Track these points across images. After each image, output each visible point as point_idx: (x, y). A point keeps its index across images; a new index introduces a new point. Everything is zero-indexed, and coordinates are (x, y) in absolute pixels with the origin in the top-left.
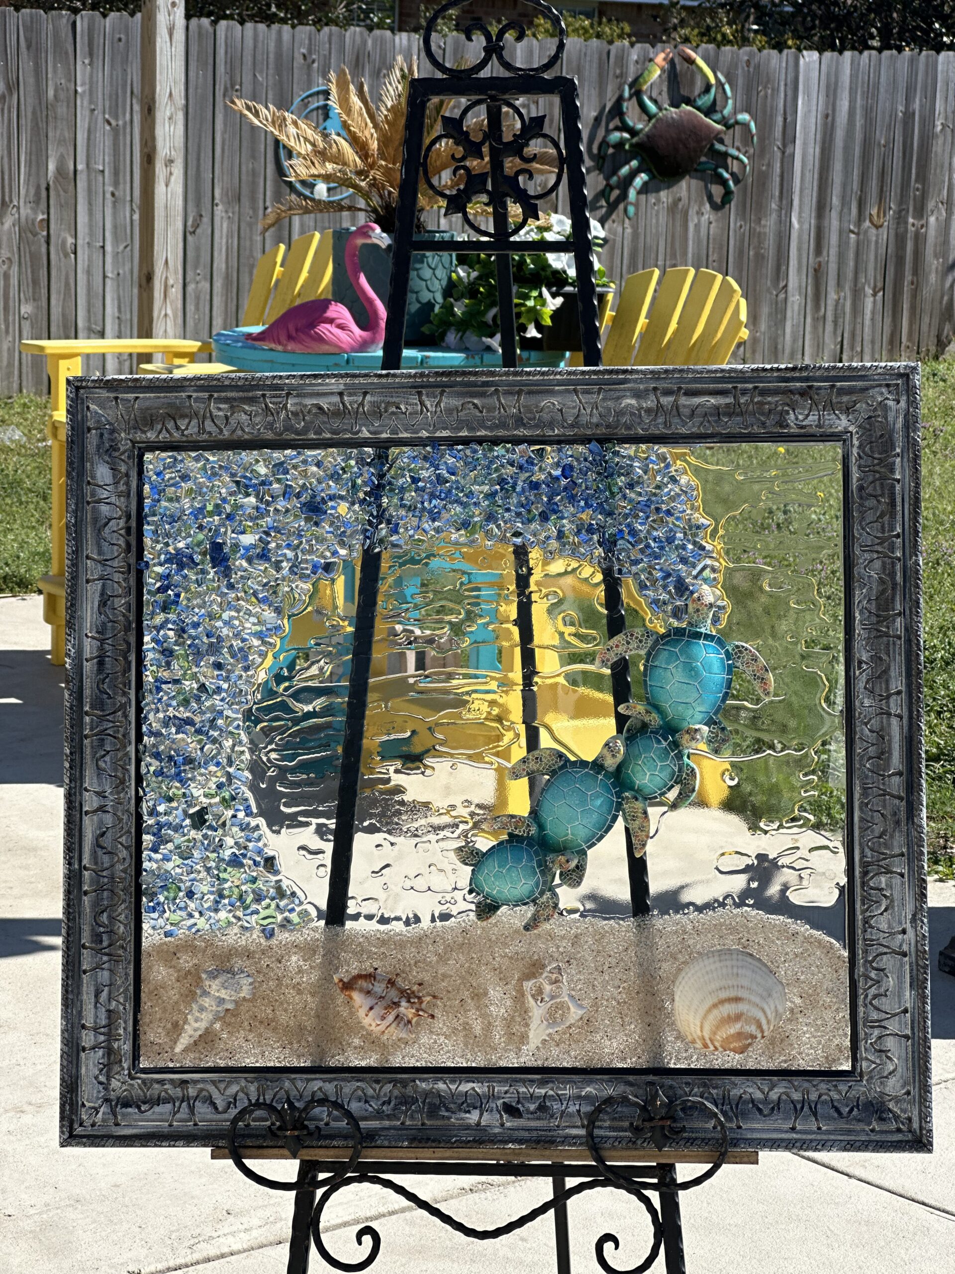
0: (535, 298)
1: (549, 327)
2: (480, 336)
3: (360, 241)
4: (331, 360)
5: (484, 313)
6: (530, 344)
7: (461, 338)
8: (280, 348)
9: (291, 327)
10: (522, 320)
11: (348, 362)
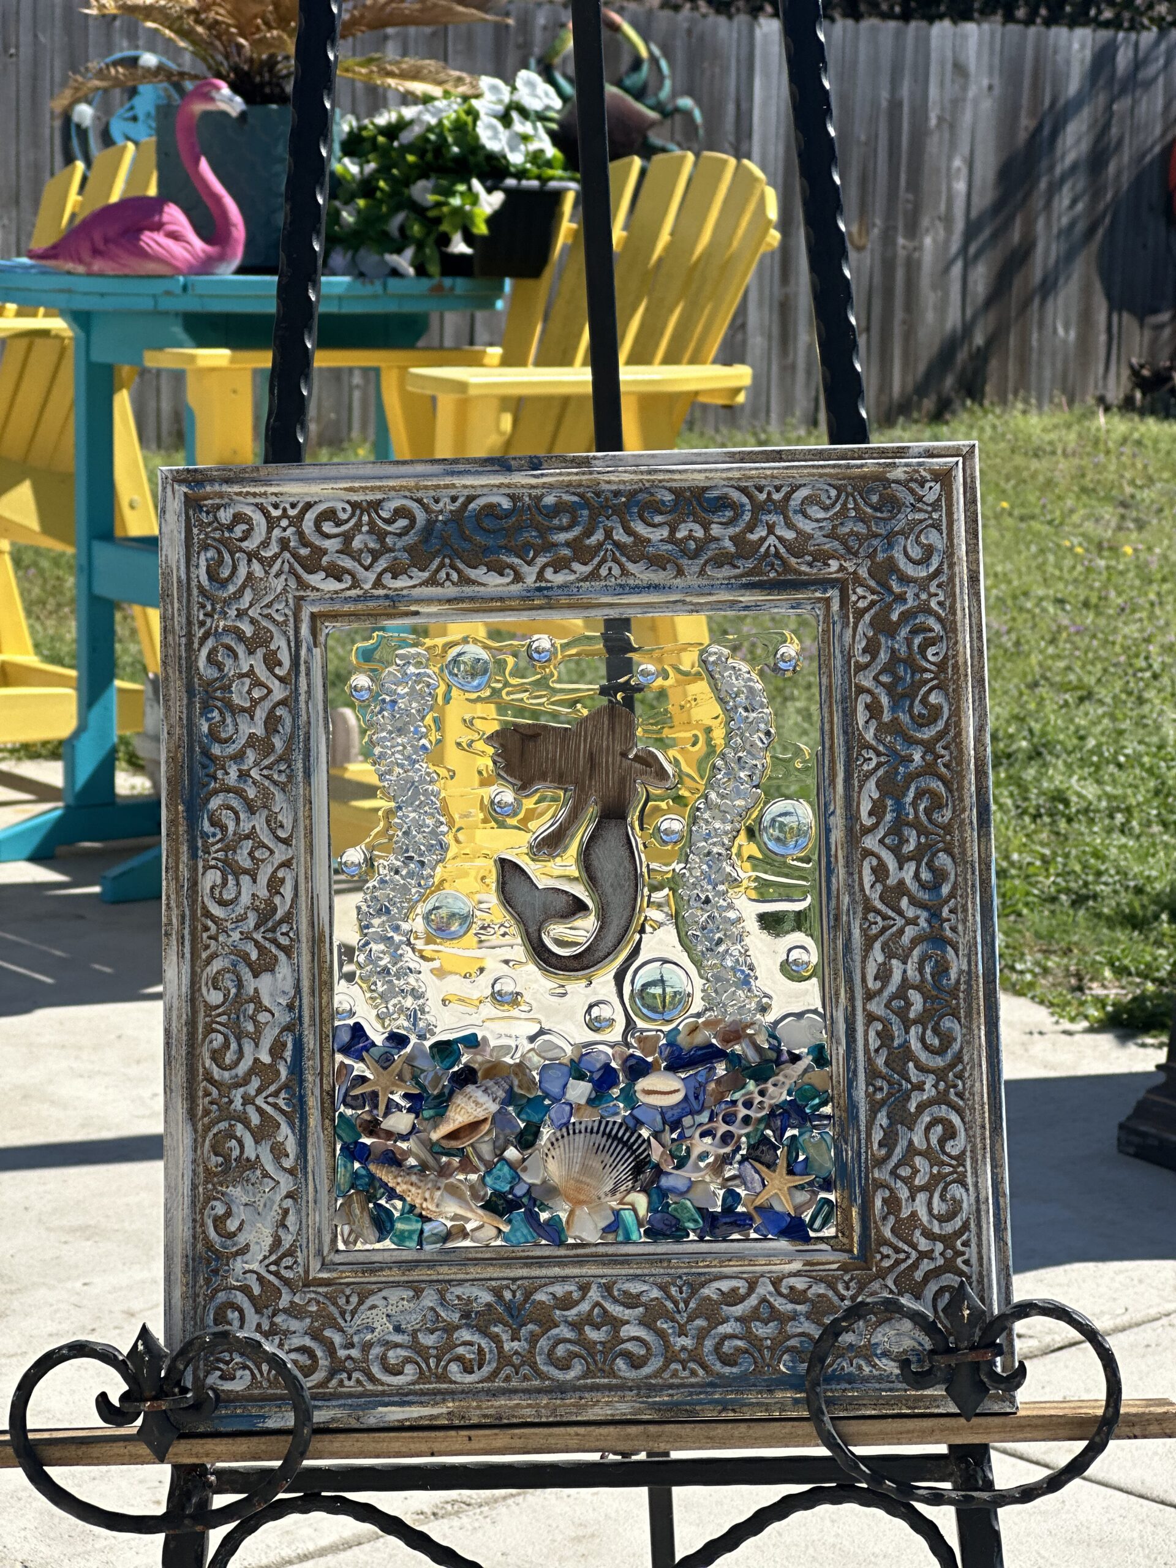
0: (462, 194)
1: (483, 238)
2: (382, 254)
3: (199, 107)
4: (159, 287)
5: (386, 218)
6: (455, 266)
7: (353, 258)
8: (81, 269)
9: (97, 237)
10: (445, 227)
11: (185, 288)
